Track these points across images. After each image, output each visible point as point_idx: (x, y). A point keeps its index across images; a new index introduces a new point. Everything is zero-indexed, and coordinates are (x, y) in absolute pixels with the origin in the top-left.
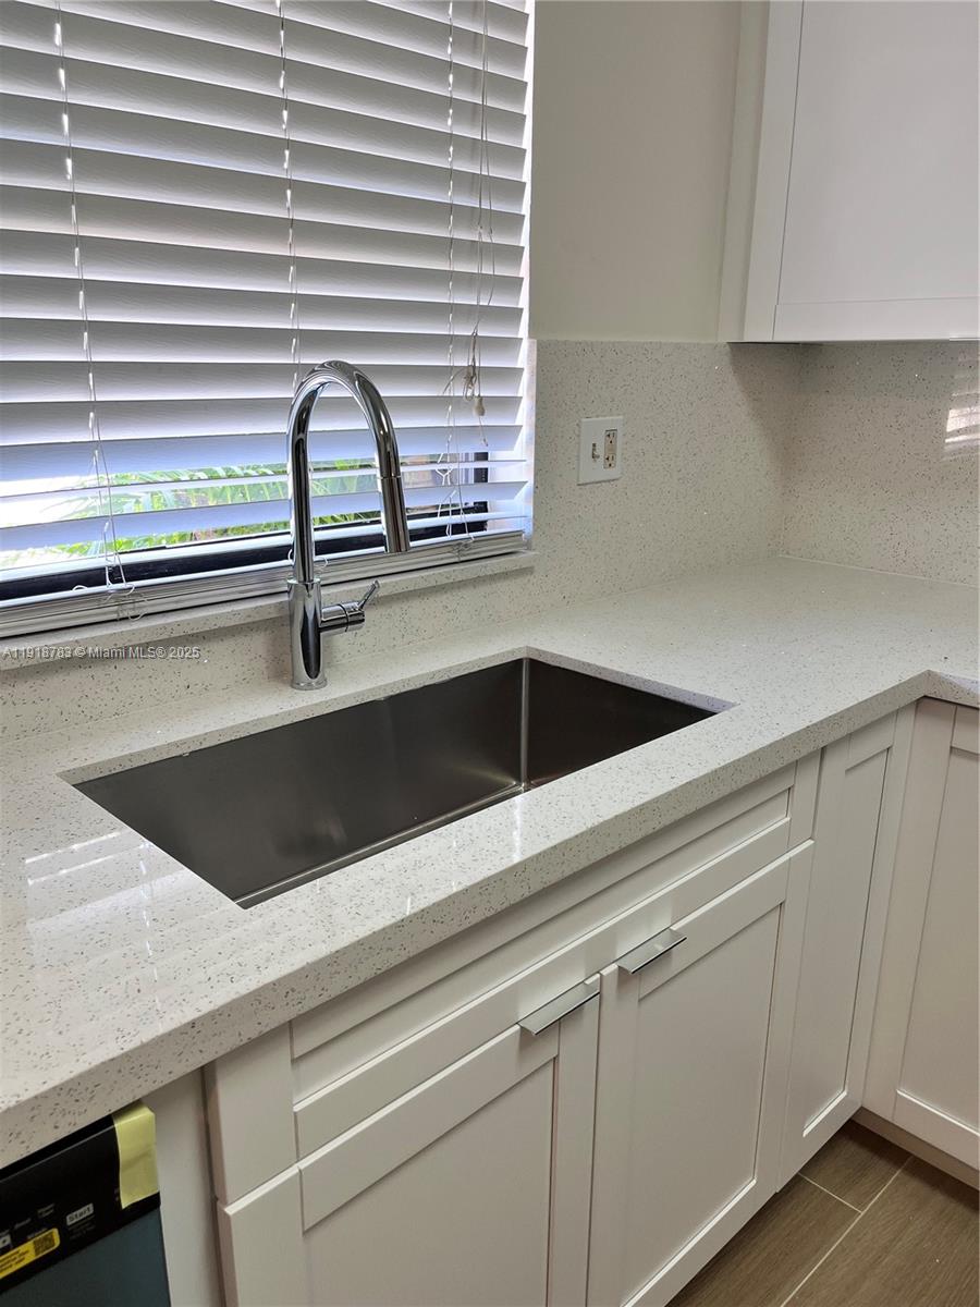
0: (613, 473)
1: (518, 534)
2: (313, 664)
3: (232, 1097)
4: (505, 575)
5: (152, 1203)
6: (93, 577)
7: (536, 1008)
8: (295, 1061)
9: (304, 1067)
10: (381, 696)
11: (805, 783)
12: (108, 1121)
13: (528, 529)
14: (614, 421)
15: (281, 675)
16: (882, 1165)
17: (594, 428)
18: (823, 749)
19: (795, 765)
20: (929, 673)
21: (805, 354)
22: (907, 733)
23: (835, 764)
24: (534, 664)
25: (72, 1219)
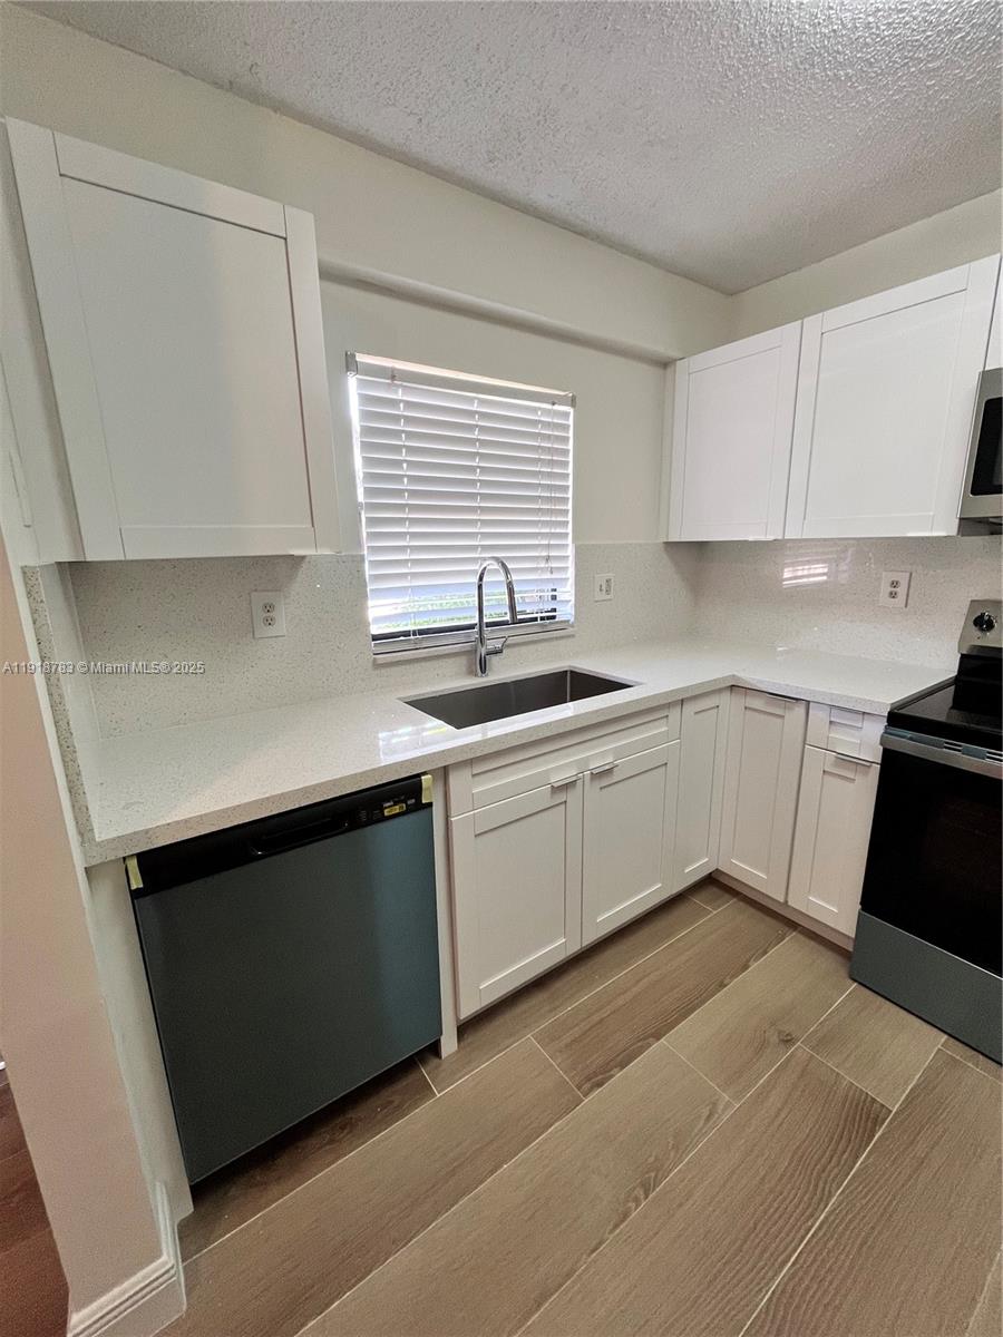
0: (609, 597)
1: (568, 621)
2: (483, 670)
3: (454, 779)
4: (562, 637)
5: (430, 805)
6: (406, 634)
7: (558, 778)
8: (474, 776)
9: (476, 778)
10: (509, 681)
11: (674, 713)
12: (419, 775)
13: (572, 620)
14: (610, 575)
15: (472, 673)
16: (727, 896)
17: (601, 579)
18: (682, 700)
19: (669, 706)
20: (734, 676)
21: (701, 547)
22: (725, 700)
23: (689, 709)
24: (572, 672)
25: (409, 802)
